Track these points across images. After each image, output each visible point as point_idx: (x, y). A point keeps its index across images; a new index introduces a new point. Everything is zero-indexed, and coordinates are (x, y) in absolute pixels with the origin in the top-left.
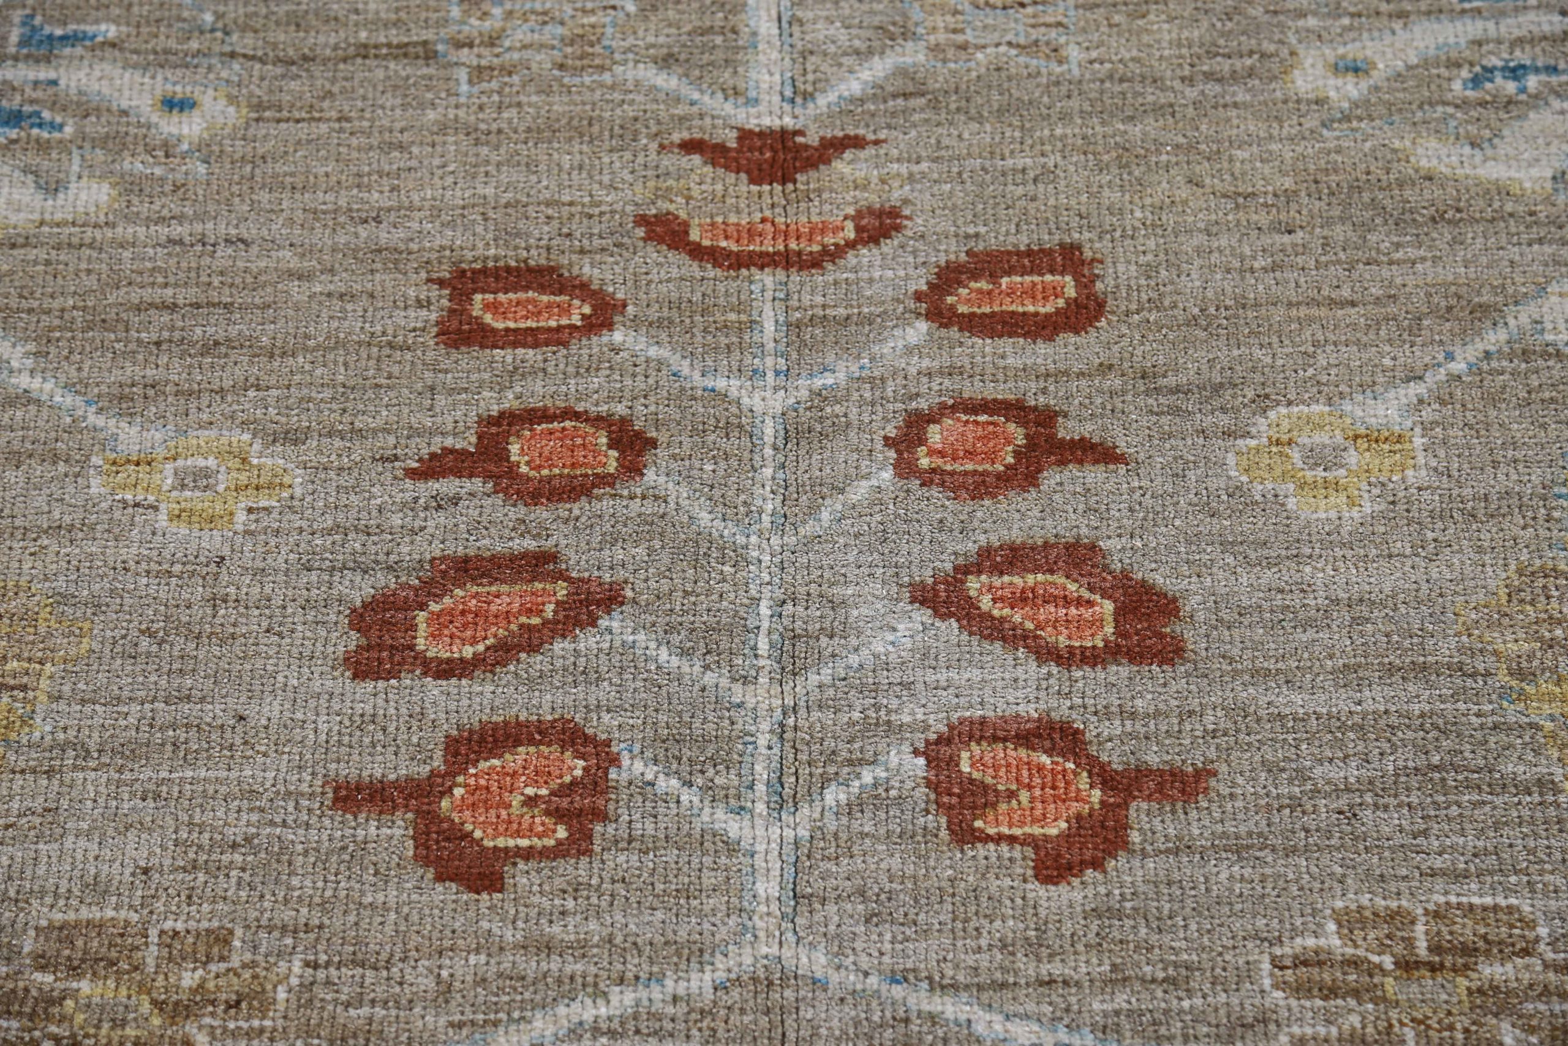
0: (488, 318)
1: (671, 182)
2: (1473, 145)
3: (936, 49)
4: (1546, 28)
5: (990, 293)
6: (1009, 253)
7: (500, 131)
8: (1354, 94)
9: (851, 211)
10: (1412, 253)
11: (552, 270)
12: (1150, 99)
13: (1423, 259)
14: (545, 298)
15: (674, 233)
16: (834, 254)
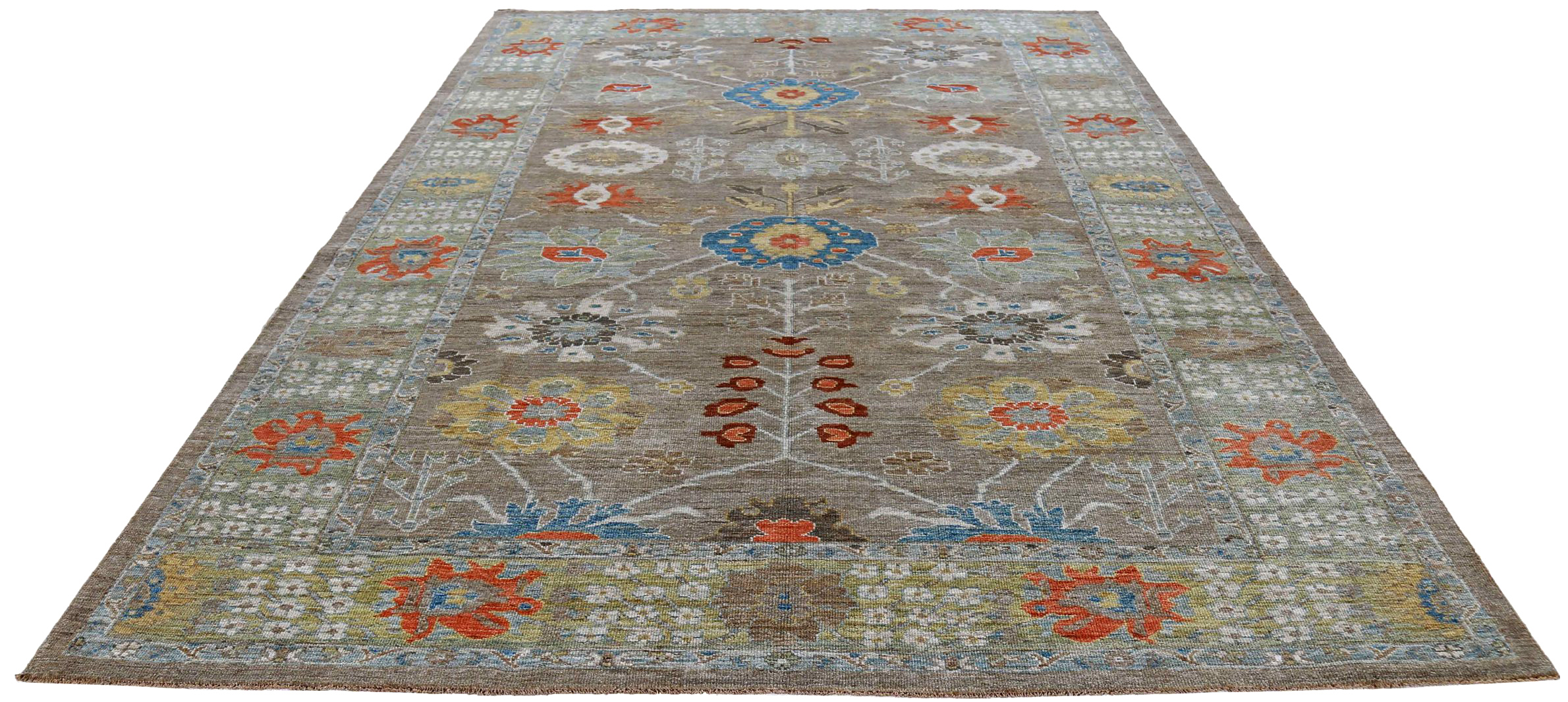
0: (732, 364)
1: (769, 344)
2: (925, 342)
3: (821, 325)
4: (939, 326)
5: (831, 361)
6: (836, 356)
7: (736, 336)
8: (903, 334)
9: (804, 349)
10: (913, 357)
11: (745, 357)
12: (863, 334)
14: (744, 361)
15: (770, 352)
16: (801, 355)
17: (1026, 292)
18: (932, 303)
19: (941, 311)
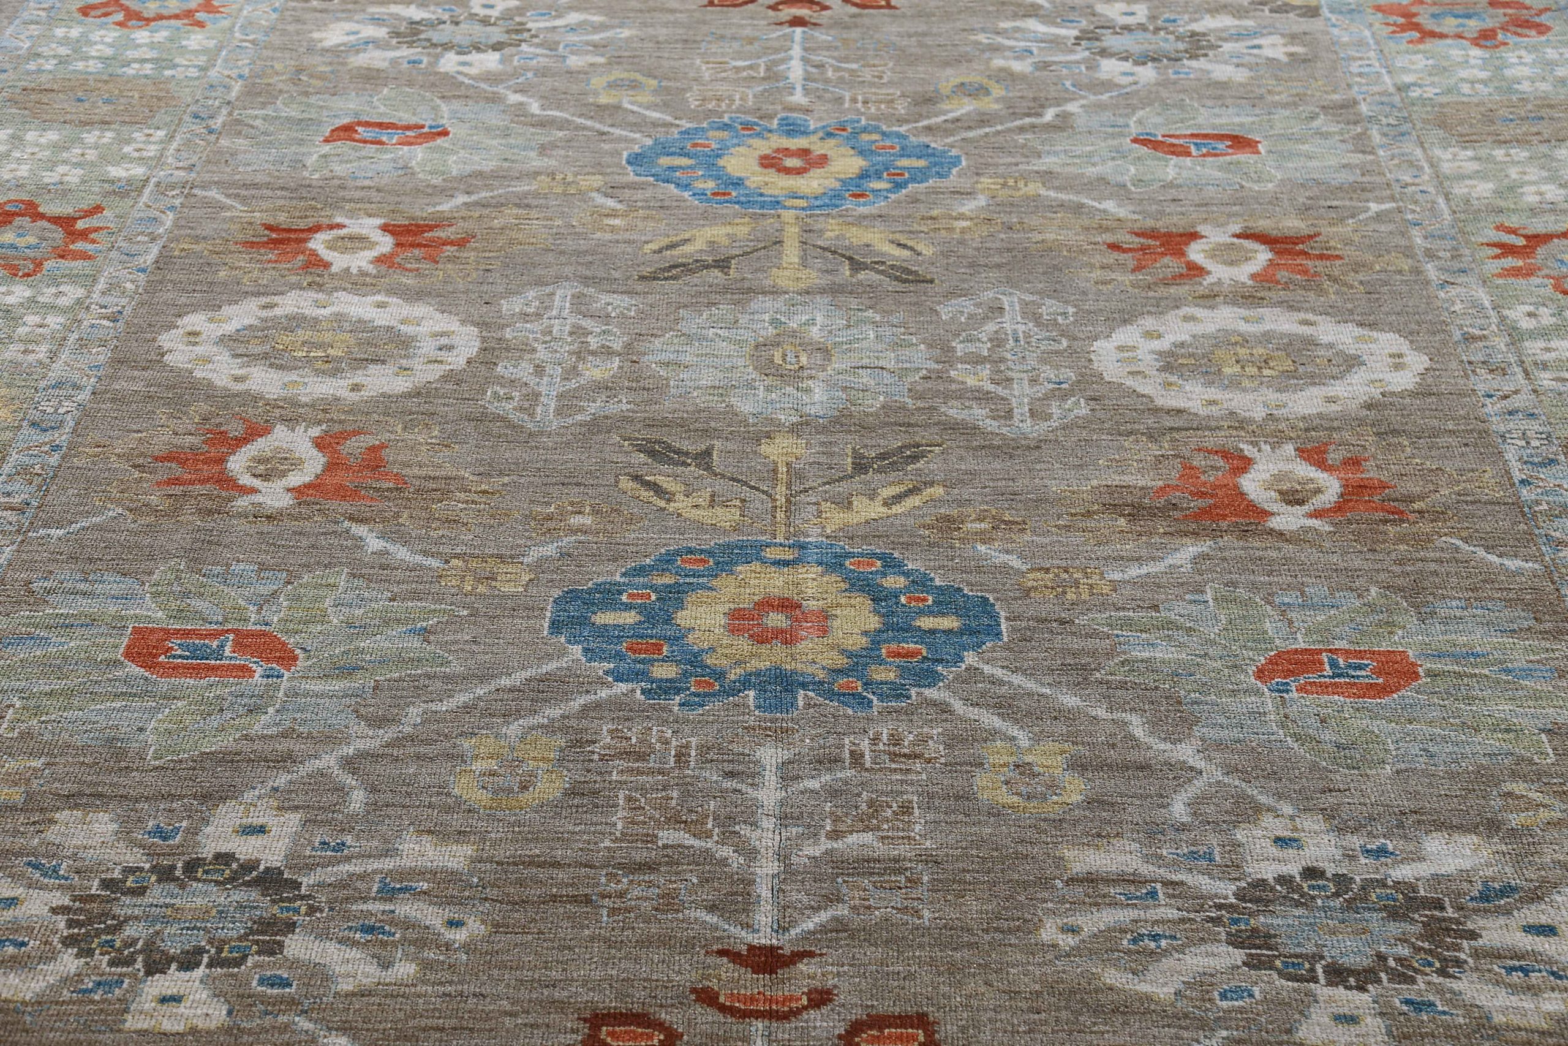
0: (609, 1040)
1: (711, 971)
2: (1133, 974)
3: (853, 908)
4: (1170, 916)
5: (878, 1037)
6: (889, 1016)
7: (622, 941)
8: (1072, 943)
9: (806, 990)
10: (1102, 1028)
11: (644, 1015)
12: (966, 939)
13: (1108, 1032)
14: (640, 1030)
15: (711, 998)
16: (796, 1013)
17: (1407, 804)
18: (1151, 835)
19: (1175, 865)
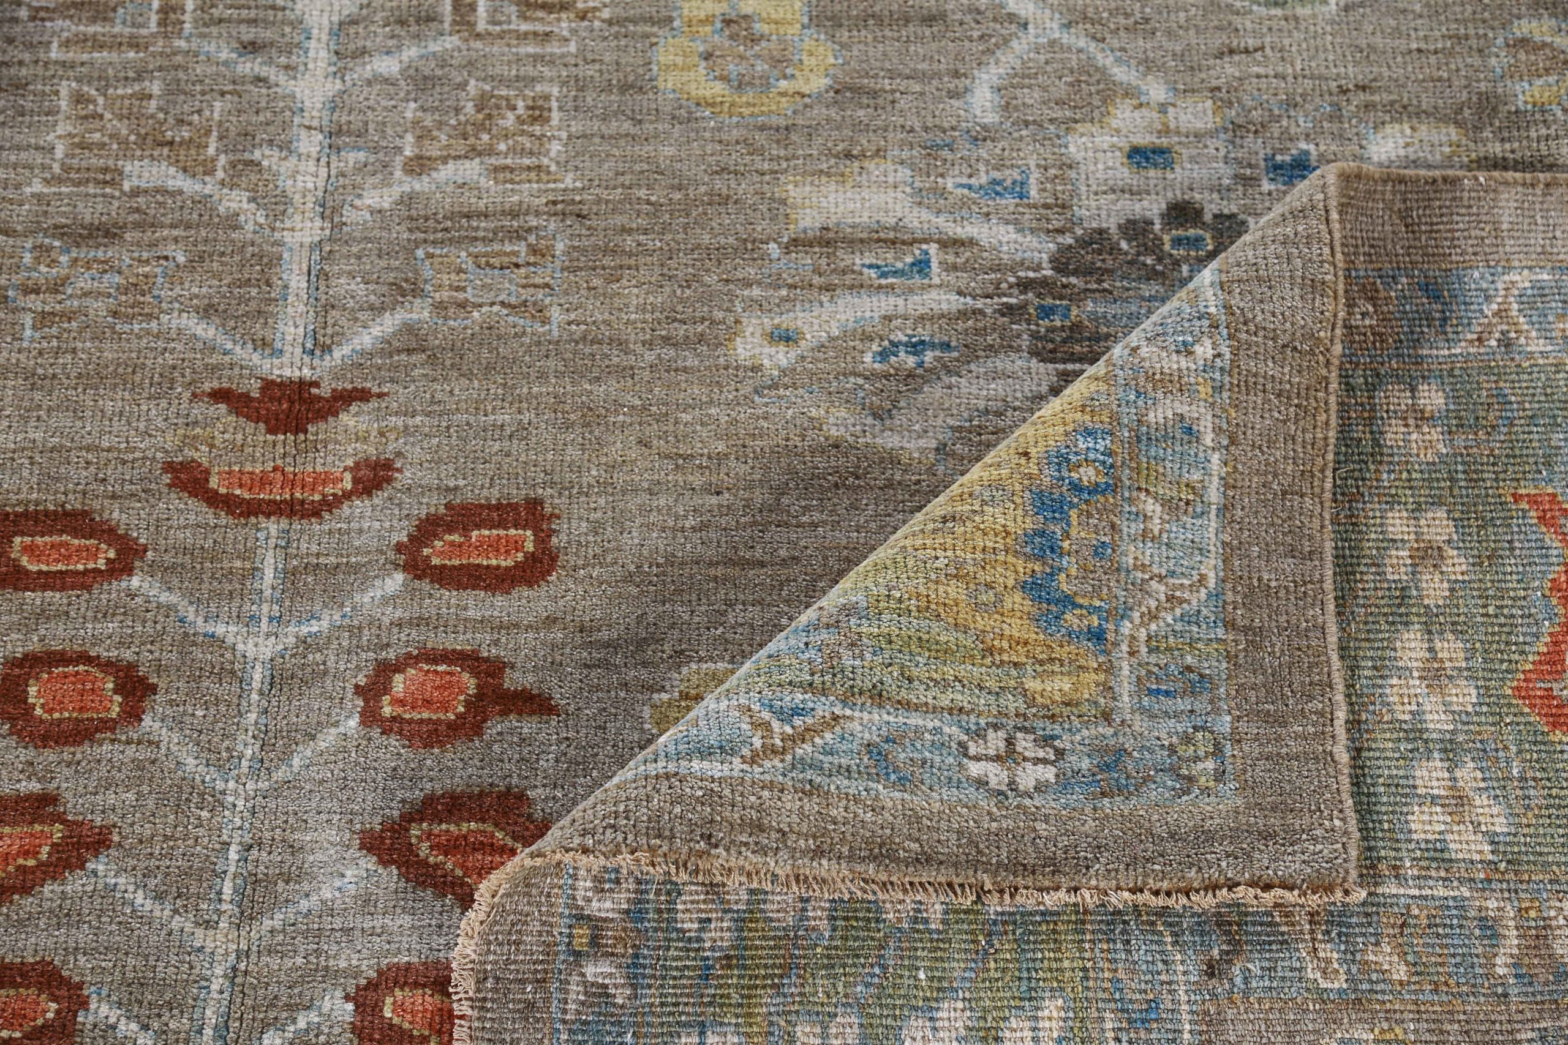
0: (24, 561)
1: (198, 430)
2: (875, 416)
3: (440, 307)
4: (944, 306)
5: (460, 545)
6: (481, 506)
7: (54, 376)
8: (784, 363)
9: (350, 462)
10: (817, 516)
11: (85, 514)
12: (616, 360)
13: (825, 523)
14: (76, 542)
15: (196, 481)
16: (330, 504)
17: (1353, 73)
18: (932, 150)
19: (961, 209)
